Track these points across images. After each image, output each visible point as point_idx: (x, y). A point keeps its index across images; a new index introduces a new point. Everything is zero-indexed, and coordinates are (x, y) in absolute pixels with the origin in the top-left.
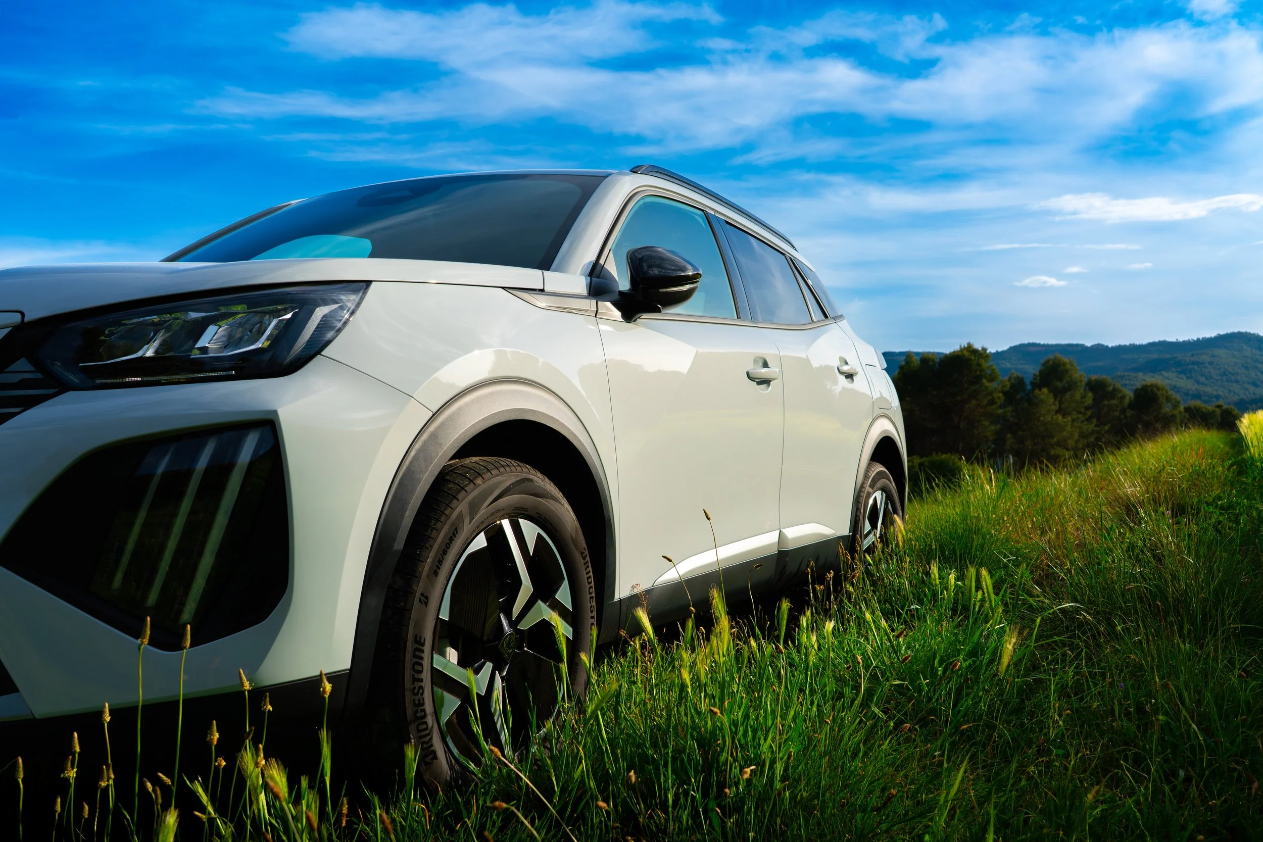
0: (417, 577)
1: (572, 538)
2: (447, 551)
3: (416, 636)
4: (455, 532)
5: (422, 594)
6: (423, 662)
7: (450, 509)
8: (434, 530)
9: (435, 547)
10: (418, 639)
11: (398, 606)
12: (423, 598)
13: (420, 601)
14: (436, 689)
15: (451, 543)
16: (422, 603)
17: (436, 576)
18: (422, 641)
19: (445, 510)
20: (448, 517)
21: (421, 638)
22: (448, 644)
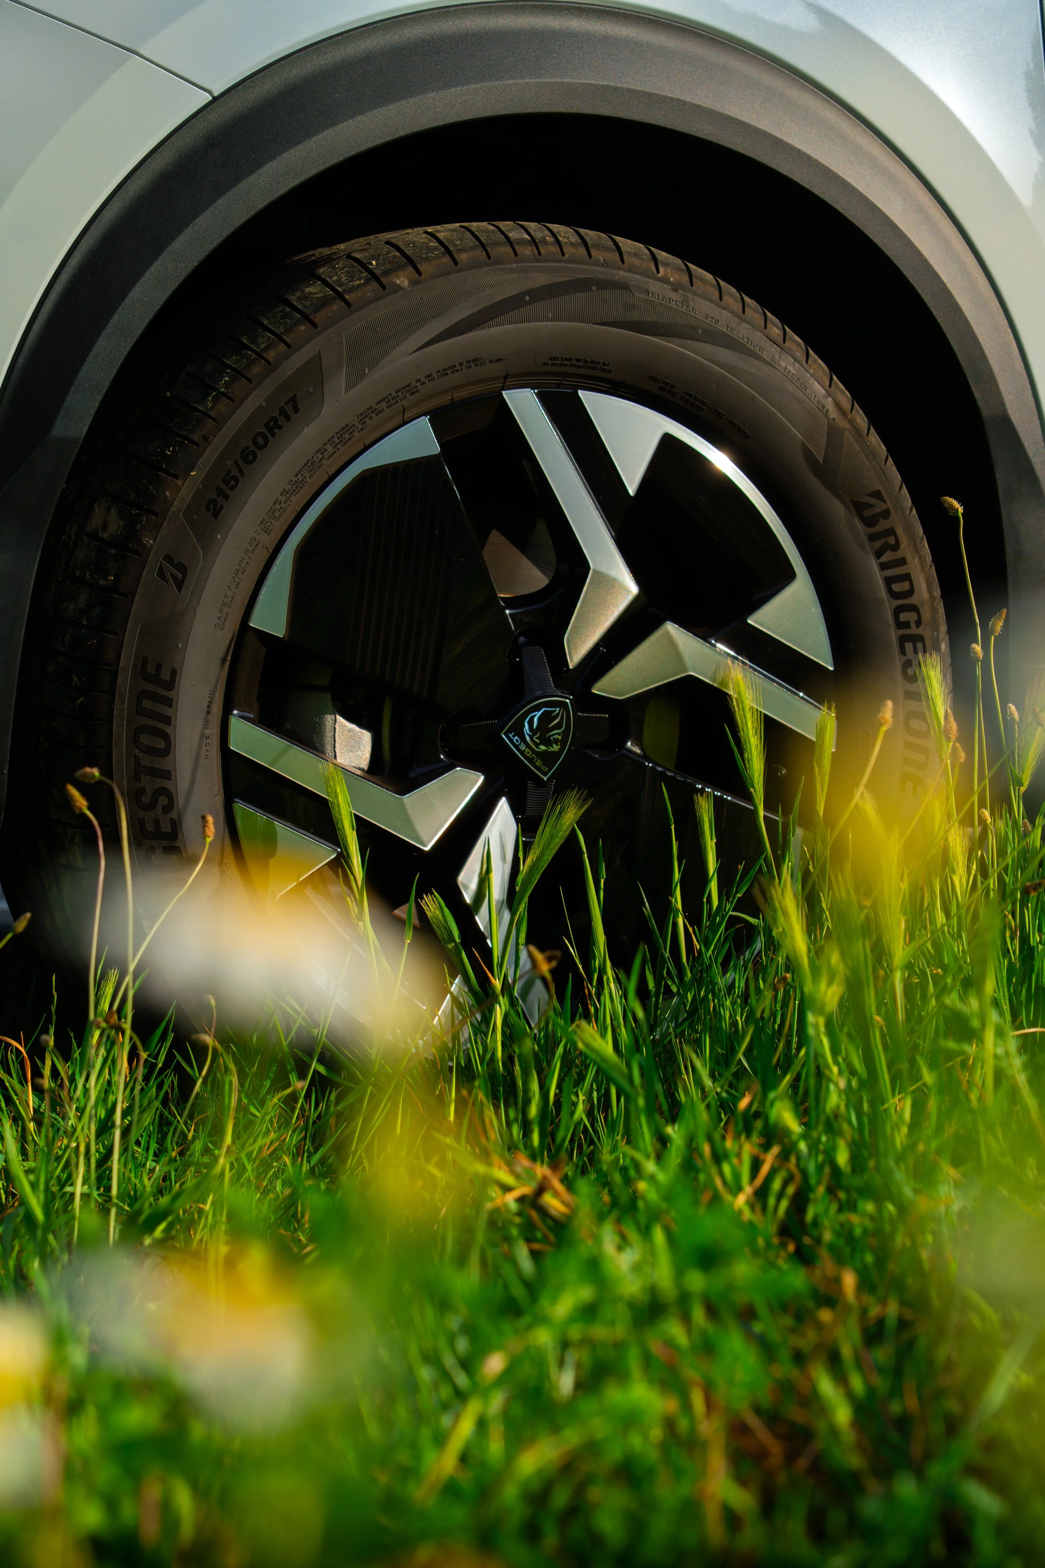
0: (156, 514)
1: (809, 457)
2: (255, 456)
3: (145, 661)
4: (289, 409)
5: (168, 558)
6: (168, 729)
7: (282, 347)
8: (225, 399)
9: (219, 442)
10: (151, 669)
11: (102, 582)
12: (169, 569)
13: (161, 574)
14: (240, 807)
15: (273, 435)
16: (165, 579)
17: (216, 515)
18: (166, 675)
19: (266, 349)
20: (271, 367)
21: (159, 667)
22: (330, 704)
